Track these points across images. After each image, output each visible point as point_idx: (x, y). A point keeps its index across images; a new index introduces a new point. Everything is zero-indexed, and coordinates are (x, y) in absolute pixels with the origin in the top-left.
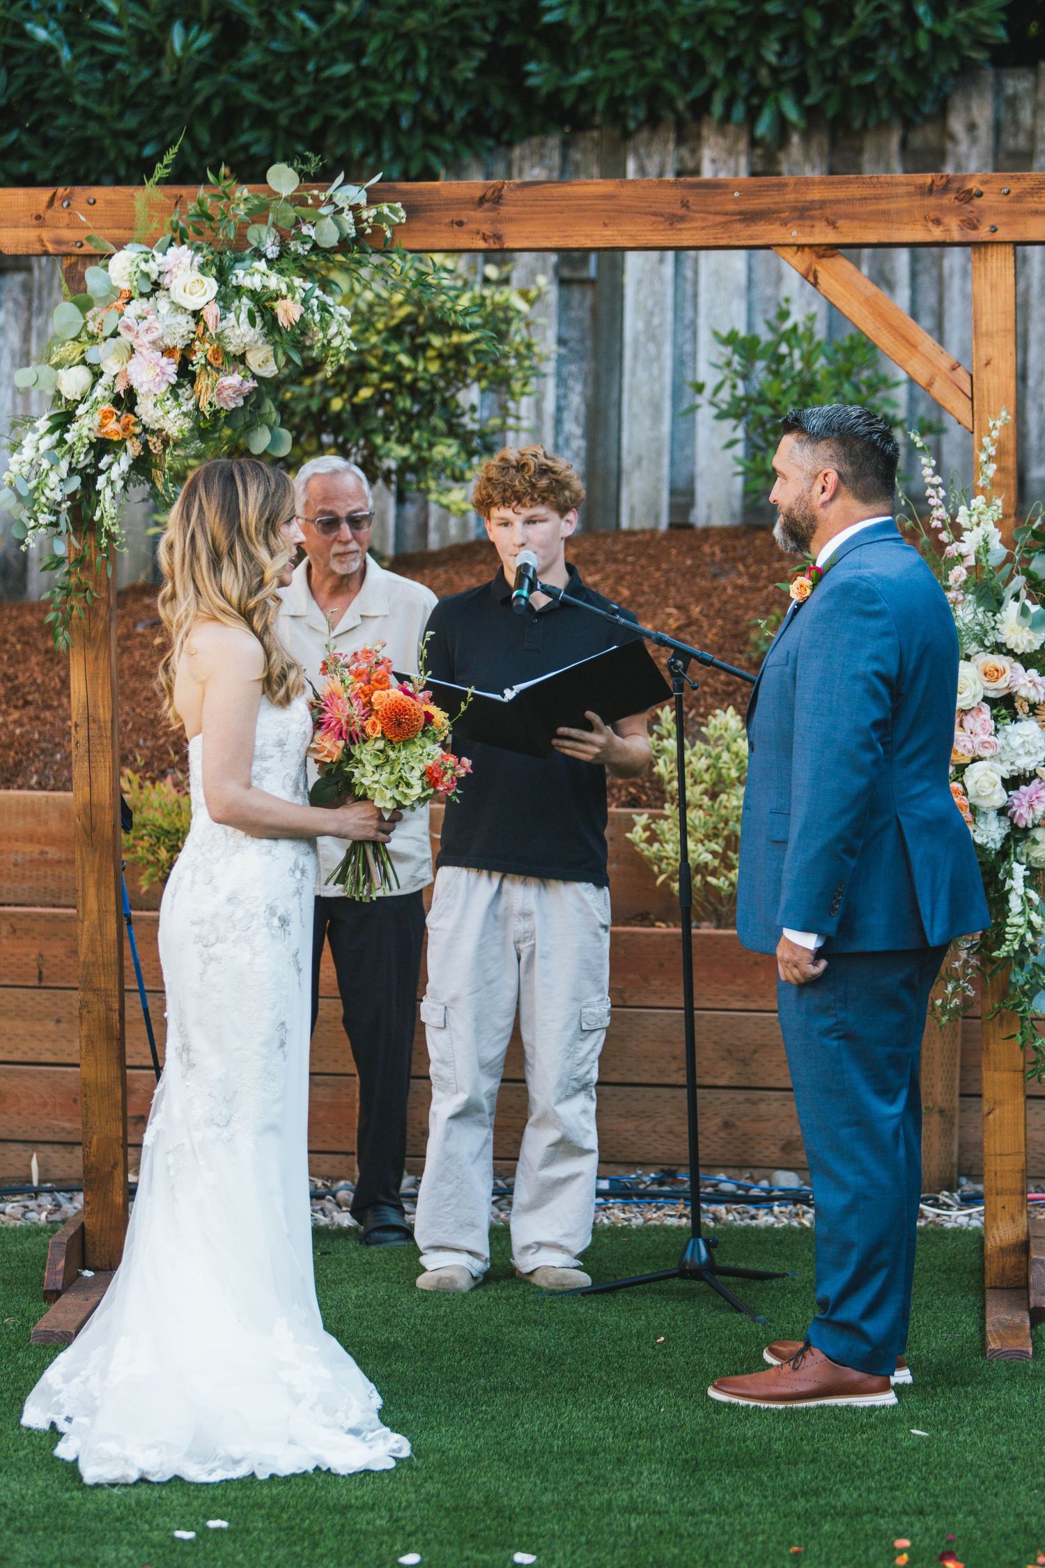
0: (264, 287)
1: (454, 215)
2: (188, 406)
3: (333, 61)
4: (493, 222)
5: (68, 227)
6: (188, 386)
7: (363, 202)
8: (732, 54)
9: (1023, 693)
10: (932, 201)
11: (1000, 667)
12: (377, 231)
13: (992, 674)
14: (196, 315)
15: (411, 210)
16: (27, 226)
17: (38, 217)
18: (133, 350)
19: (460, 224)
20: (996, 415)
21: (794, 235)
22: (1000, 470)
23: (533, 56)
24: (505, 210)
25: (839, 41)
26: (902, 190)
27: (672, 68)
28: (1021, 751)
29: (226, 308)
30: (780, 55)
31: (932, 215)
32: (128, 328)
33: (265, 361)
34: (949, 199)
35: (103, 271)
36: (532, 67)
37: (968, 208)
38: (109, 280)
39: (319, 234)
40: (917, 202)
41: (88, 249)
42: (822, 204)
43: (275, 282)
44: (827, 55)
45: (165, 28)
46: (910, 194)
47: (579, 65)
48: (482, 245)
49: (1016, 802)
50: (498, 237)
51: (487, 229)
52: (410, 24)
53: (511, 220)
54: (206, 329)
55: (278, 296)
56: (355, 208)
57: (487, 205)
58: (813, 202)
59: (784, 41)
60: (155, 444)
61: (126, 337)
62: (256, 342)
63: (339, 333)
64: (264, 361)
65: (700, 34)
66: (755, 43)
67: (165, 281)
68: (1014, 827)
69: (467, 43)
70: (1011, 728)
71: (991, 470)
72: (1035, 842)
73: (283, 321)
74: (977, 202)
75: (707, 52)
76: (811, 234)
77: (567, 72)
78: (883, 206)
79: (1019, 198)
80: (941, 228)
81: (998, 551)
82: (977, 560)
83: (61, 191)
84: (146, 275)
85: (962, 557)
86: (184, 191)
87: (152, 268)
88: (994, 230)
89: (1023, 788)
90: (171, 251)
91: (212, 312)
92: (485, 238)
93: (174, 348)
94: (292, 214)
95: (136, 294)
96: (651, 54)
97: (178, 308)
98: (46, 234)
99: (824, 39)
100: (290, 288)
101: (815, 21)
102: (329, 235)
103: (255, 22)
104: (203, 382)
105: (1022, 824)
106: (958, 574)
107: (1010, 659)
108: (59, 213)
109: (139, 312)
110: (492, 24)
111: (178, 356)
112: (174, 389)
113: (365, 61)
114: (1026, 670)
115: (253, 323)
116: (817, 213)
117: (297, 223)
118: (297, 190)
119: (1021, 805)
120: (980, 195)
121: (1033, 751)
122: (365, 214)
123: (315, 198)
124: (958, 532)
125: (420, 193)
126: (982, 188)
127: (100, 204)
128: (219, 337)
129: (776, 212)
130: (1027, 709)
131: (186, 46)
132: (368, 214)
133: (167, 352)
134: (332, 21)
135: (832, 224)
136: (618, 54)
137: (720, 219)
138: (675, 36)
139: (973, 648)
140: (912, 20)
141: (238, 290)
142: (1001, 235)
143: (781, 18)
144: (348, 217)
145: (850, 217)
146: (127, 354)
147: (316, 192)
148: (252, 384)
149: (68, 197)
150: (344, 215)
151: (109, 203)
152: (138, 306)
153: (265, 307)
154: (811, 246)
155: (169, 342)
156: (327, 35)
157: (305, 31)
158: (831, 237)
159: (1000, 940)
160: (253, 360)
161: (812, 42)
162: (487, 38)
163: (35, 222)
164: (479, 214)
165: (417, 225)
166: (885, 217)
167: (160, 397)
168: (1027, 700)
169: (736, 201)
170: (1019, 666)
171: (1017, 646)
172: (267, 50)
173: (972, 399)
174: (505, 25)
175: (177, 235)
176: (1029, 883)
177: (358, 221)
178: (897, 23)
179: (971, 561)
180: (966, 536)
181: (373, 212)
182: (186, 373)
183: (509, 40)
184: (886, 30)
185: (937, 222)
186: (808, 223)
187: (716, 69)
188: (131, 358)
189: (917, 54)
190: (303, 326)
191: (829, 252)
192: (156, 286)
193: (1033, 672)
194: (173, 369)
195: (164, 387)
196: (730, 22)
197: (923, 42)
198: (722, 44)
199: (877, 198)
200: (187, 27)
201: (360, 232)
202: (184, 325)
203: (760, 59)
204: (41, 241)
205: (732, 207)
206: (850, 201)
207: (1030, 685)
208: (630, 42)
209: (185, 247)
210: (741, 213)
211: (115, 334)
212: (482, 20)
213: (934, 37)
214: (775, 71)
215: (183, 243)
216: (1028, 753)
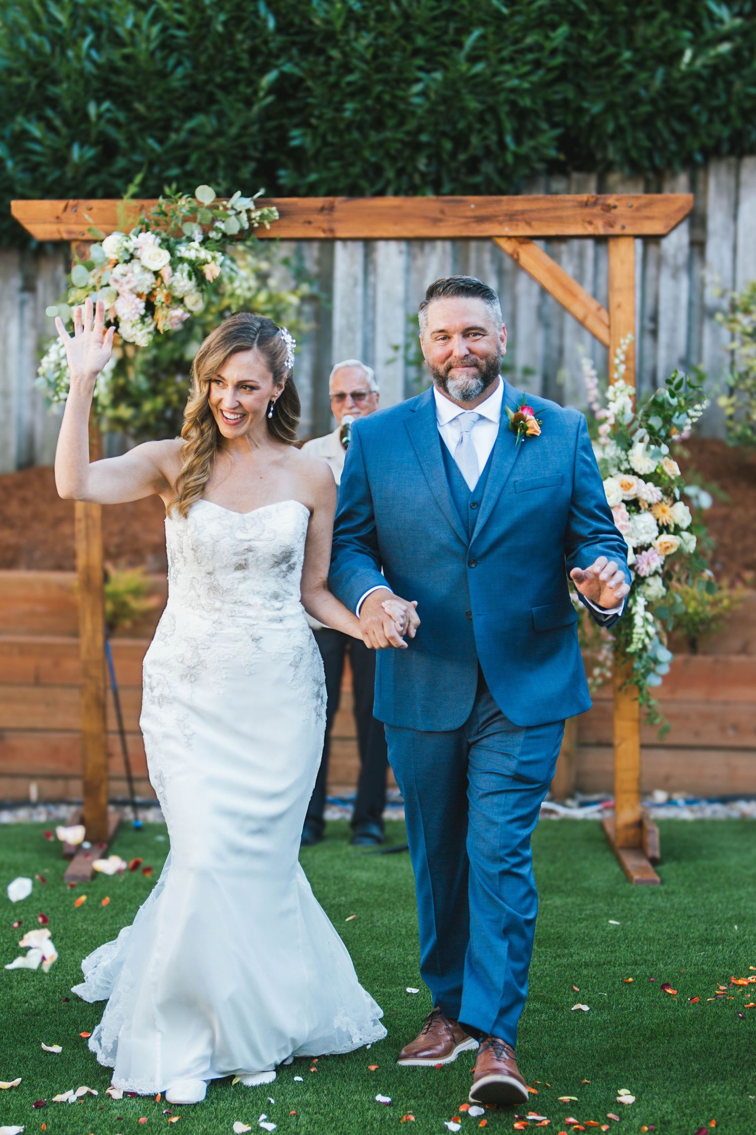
0: (197, 257)
1: (306, 217)
2: (152, 328)
3: (168, 167)
4: (329, 221)
5: (76, 223)
6: (150, 317)
7: (252, 207)
8: (400, 164)
9: (644, 497)
10: (587, 211)
11: (631, 483)
12: (261, 225)
13: (626, 487)
14: (156, 274)
15: (282, 214)
16: (50, 223)
17: (58, 218)
18: (118, 295)
19: (309, 223)
20: (625, 337)
21: (507, 230)
22: (627, 369)
23: (284, 166)
24: (337, 215)
25: (462, 157)
26: (569, 204)
27: (364, 174)
28: (643, 531)
29: (174, 270)
30: (428, 165)
31: (588, 219)
32: (116, 281)
33: (197, 302)
34: (597, 210)
35: (99, 247)
36: (282, 173)
37: (608, 215)
38: (104, 253)
39: (227, 227)
40: (579, 211)
41: (88, 236)
42: (523, 212)
43: (204, 254)
44: (454, 165)
45: (69, 147)
46: (574, 207)
47: (310, 171)
48: (321, 235)
49: (640, 561)
50: (332, 231)
51: (325, 226)
52: (214, 145)
53: (339, 221)
54: (162, 282)
55: (205, 262)
56: (248, 211)
57: (325, 212)
58: (517, 211)
59: (429, 158)
60: (130, 351)
61: (114, 287)
62: (191, 290)
63: (240, 286)
64: (195, 302)
65: (381, 152)
66: (412, 159)
67: (138, 253)
68: (637, 576)
69: (246, 158)
70: (636, 517)
71: (622, 368)
72: (648, 585)
73: (209, 277)
74: (614, 211)
75: (386, 164)
76: (517, 230)
77: (303, 175)
78: (559, 213)
79: (638, 209)
80: (593, 226)
81: (629, 415)
82: (616, 420)
83: (72, 202)
84: (127, 250)
85: (606, 419)
86: (146, 202)
87: (131, 245)
88: (623, 228)
89: (644, 553)
90: (142, 235)
91: (166, 272)
92: (324, 231)
93: (143, 293)
94: (210, 216)
95: (121, 261)
96: (352, 164)
97: (145, 269)
98: (62, 228)
99: (453, 155)
100: (214, 258)
101: (448, 145)
102: (232, 226)
103: (124, 144)
104: (160, 314)
105: (642, 574)
106: (605, 429)
107: (635, 477)
108: (70, 215)
109: (122, 272)
110: (260, 146)
111: (144, 298)
112: (143, 318)
113: (189, 167)
114: (646, 483)
115: (190, 279)
116: (520, 217)
117: (214, 220)
118: (213, 202)
119: (643, 563)
120: (615, 207)
121: (650, 531)
122: (253, 215)
123: (225, 207)
124: (605, 403)
125: (286, 204)
126: (617, 203)
127: (94, 211)
128: (170, 287)
129: (496, 216)
130: (647, 506)
131: (81, 157)
132: (256, 215)
133: (139, 295)
134: (169, 143)
135: (529, 224)
136: (334, 164)
137: (463, 220)
138: (367, 153)
139: (614, 471)
140: (502, 145)
141: (181, 260)
142: (628, 231)
143: (428, 145)
144: (244, 216)
145: (540, 220)
146: (114, 296)
147: (225, 203)
148: (187, 315)
149: (76, 206)
150: (241, 215)
151: (101, 209)
152: (121, 268)
153: (198, 269)
154: (515, 237)
155: (140, 290)
156: (166, 152)
157: (153, 150)
158: (529, 232)
159: (629, 642)
160: (188, 301)
161: (445, 157)
162: (256, 155)
163: (56, 220)
164: (320, 217)
165: (285, 222)
166: (559, 220)
167: (134, 322)
168: (646, 501)
169: (473, 210)
170: (641, 481)
171: (641, 470)
172: (130, 161)
173: (609, 327)
174: (267, 147)
175: (144, 227)
176: (647, 608)
177: (250, 219)
178: (494, 147)
179: (612, 421)
180: (611, 405)
181: (259, 213)
182: (150, 308)
183: (271, 155)
184: (488, 152)
185: (590, 223)
186: (515, 223)
187: (390, 174)
188: (116, 299)
189: (506, 164)
190: (218, 281)
191: (526, 241)
192: (132, 257)
193: (650, 485)
194: (143, 305)
195: (137, 317)
196: (398, 146)
197: (510, 158)
198: (393, 159)
199: (555, 209)
200: (82, 146)
201: (251, 225)
202: (150, 279)
203: (416, 169)
204: (59, 232)
205: (469, 214)
206: (539, 210)
207: (649, 492)
208: (340, 157)
209: (149, 233)
210: (475, 217)
211: (108, 285)
212: (255, 145)
213: (516, 156)
214: (423, 175)
215: (147, 231)
216: (647, 533)
